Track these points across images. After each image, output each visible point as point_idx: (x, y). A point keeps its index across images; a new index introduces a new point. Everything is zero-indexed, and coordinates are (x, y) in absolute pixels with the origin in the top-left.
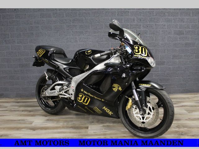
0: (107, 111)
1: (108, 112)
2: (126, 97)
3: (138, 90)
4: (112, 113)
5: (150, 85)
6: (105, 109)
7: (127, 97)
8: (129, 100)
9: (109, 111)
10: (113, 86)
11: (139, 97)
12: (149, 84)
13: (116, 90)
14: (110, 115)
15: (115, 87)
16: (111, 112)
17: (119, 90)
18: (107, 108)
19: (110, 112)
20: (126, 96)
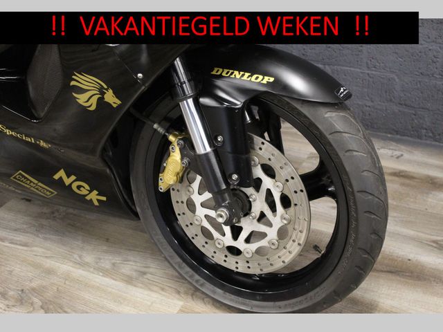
0: (79, 187)
1: (84, 192)
2: (156, 130)
3: (206, 101)
4: (104, 199)
5: (266, 79)
6: (67, 181)
7: (161, 130)
8: (170, 143)
9: (87, 187)
10: (73, 83)
11: (211, 139)
12: (265, 74)
13: (94, 100)
14: (96, 203)
15: (85, 91)
16: (95, 192)
17: (109, 104)
18: (73, 178)
19: (90, 191)
20: (155, 126)
